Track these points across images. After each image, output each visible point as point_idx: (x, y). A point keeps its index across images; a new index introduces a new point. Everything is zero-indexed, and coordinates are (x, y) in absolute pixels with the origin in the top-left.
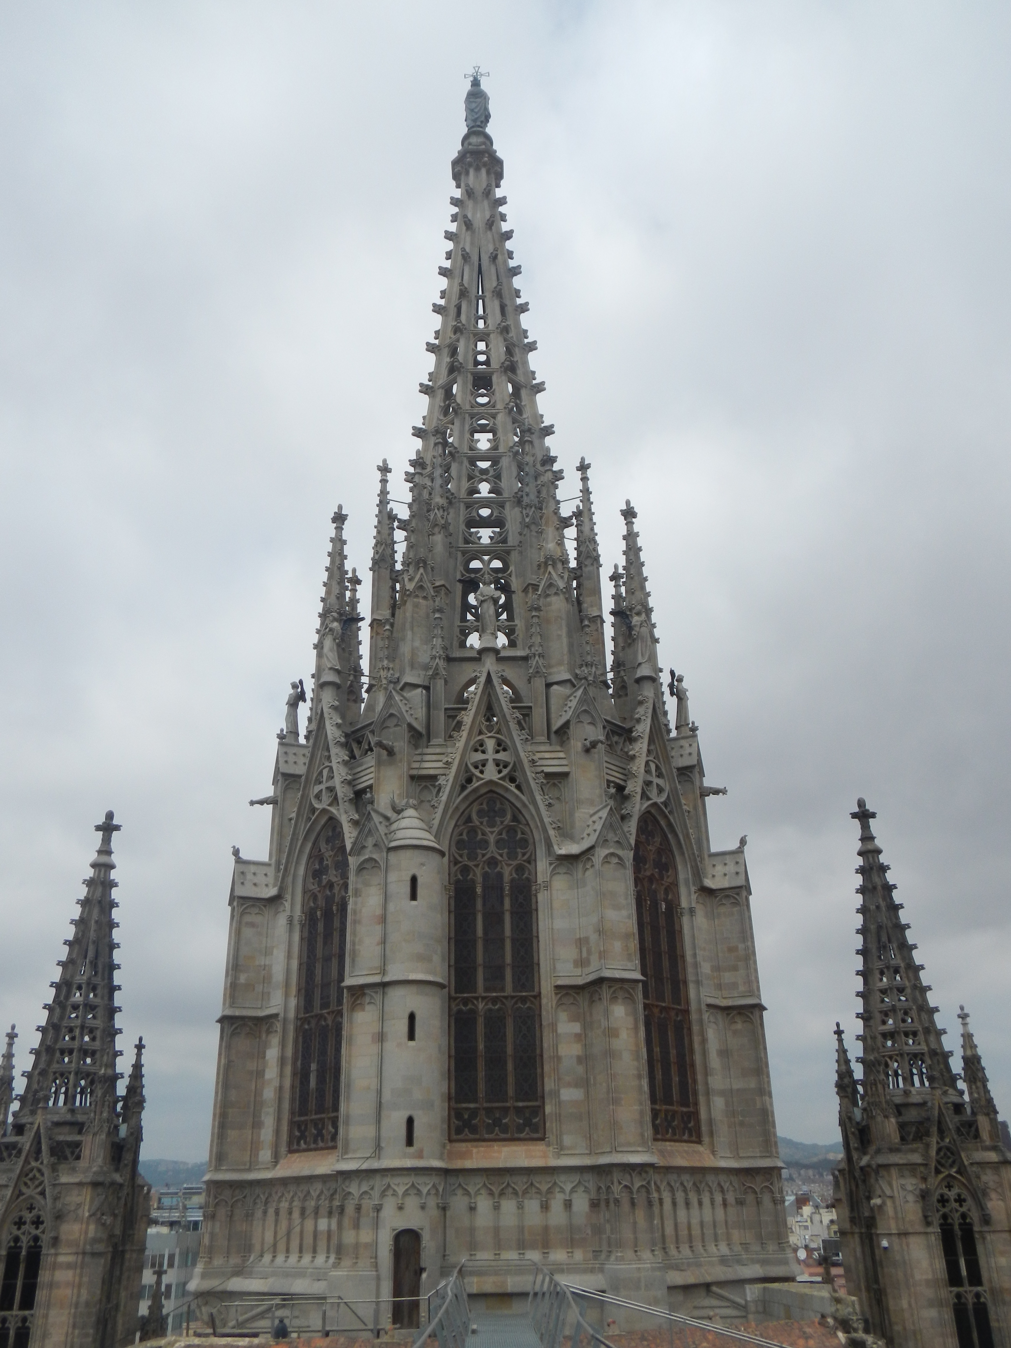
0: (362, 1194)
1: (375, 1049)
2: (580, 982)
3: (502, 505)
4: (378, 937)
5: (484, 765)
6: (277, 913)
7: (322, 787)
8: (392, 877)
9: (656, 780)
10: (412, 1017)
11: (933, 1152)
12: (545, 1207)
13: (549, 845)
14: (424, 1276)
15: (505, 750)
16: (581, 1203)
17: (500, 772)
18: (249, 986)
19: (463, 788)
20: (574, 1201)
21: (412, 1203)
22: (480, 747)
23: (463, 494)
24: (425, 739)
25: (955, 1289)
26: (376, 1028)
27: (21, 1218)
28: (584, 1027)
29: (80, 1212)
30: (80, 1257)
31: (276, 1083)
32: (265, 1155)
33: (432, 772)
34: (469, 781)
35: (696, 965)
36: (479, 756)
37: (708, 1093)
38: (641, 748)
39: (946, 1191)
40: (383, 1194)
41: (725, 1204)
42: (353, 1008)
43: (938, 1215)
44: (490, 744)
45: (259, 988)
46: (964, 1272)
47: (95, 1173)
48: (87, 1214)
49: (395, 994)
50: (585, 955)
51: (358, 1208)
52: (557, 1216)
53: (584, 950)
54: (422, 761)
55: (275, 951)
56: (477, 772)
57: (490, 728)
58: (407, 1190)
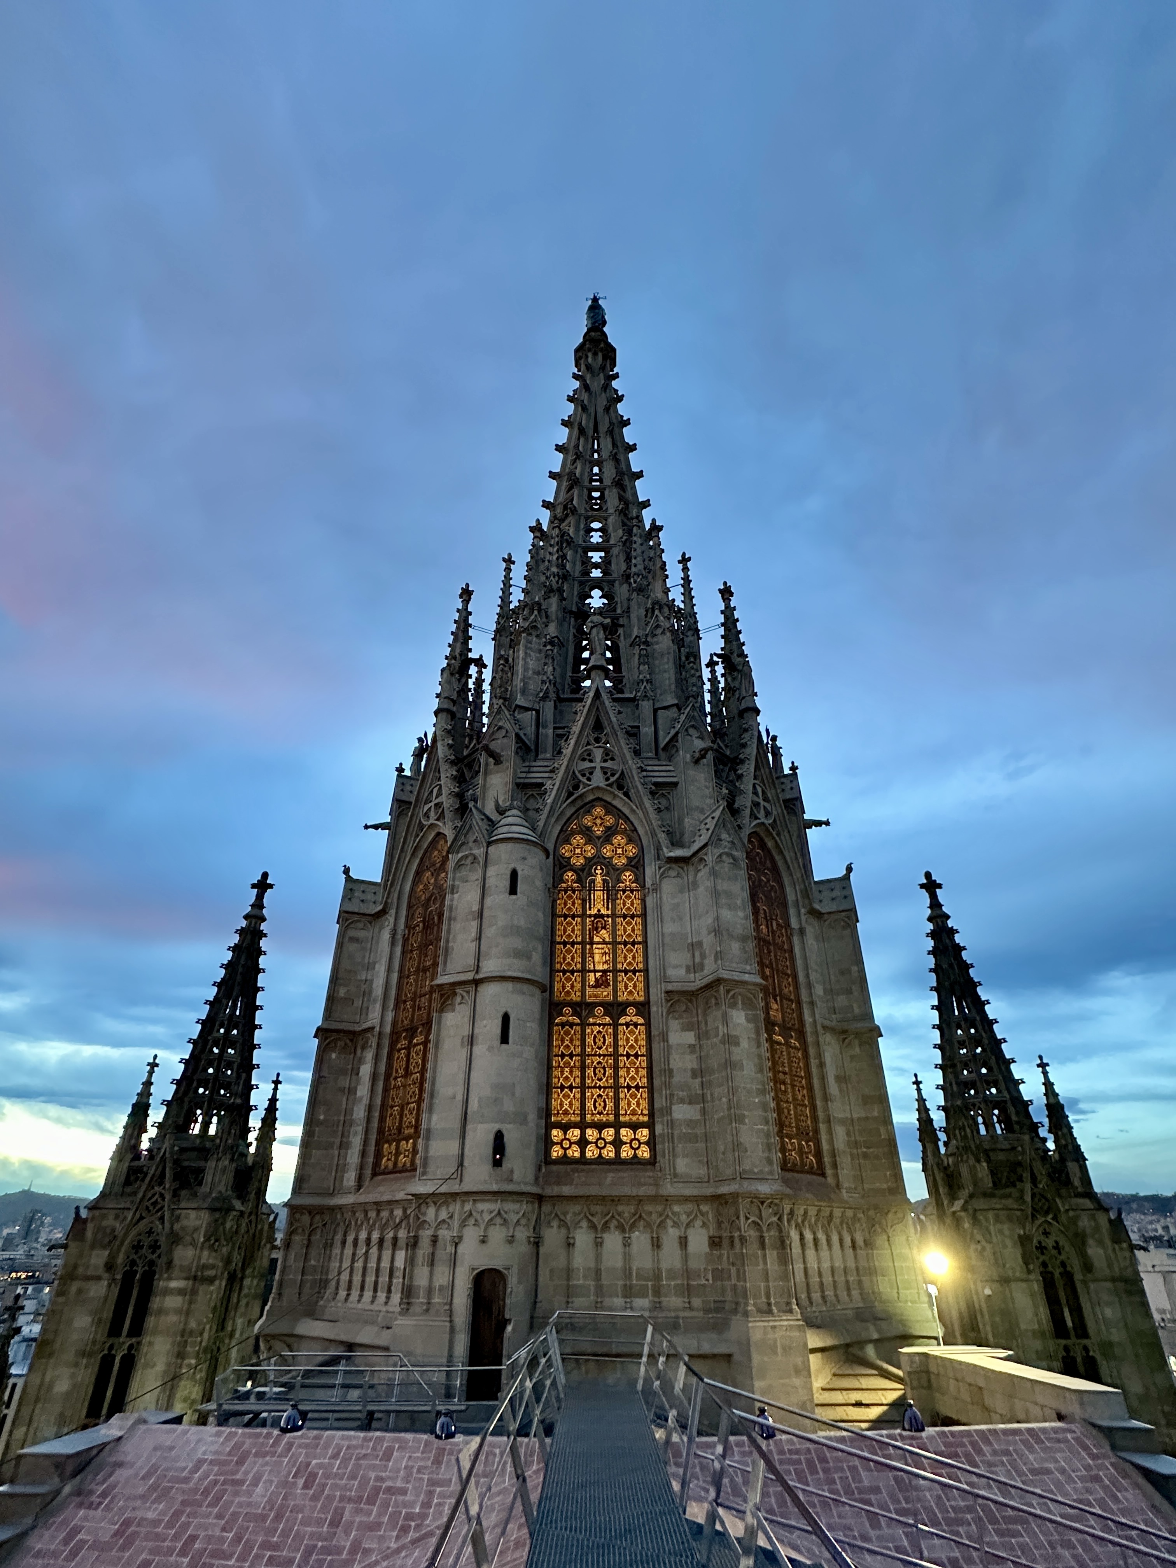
0: (438, 1225)
1: (464, 1053)
2: (692, 987)
3: (612, 583)
4: (474, 933)
5: (591, 773)
6: (382, 928)
7: (432, 804)
8: (491, 871)
9: (762, 803)
10: (506, 1018)
11: (1028, 1198)
12: (657, 1244)
13: (658, 848)
14: (509, 1328)
15: (613, 759)
16: (699, 1241)
17: (607, 779)
18: (349, 1000)
19: (570, 794)
20: (690, 1238)
21: (497, 1234)
22: (588, 756)
23: (577, 574)
24: (533, 754)
25: (1063, 1342)
26: (466, 1032)
27: (139, 1241)
28: (699, 1037)
29: (195, 1236)
30: (191, 1282)
31: (365, 1101)
32: (350, 1178)
33: (540, 781)
34: (576, 787)
35: (809, 986)
36: (587, 764)
37: (828, 1121)
38: (748, 769)
39: (1042, 1238)
40: (463, 1224)
41: (854, 1246)
42: (441, 1011)
43: (1037, 1263)
44: (598, 754)
45: (358, 1003)
46: (1070, 1324)
47: (213, 1199)
48: (202, 1240)
49: (489, 991)
50: (697, 960)
51: (435, 1240)
52: (670, 1257)
53: (697, 954)
54: (529, 772)
55: (377, 966)
56: (584, 780)
57: (597, 740)
58: (491, 1220)
